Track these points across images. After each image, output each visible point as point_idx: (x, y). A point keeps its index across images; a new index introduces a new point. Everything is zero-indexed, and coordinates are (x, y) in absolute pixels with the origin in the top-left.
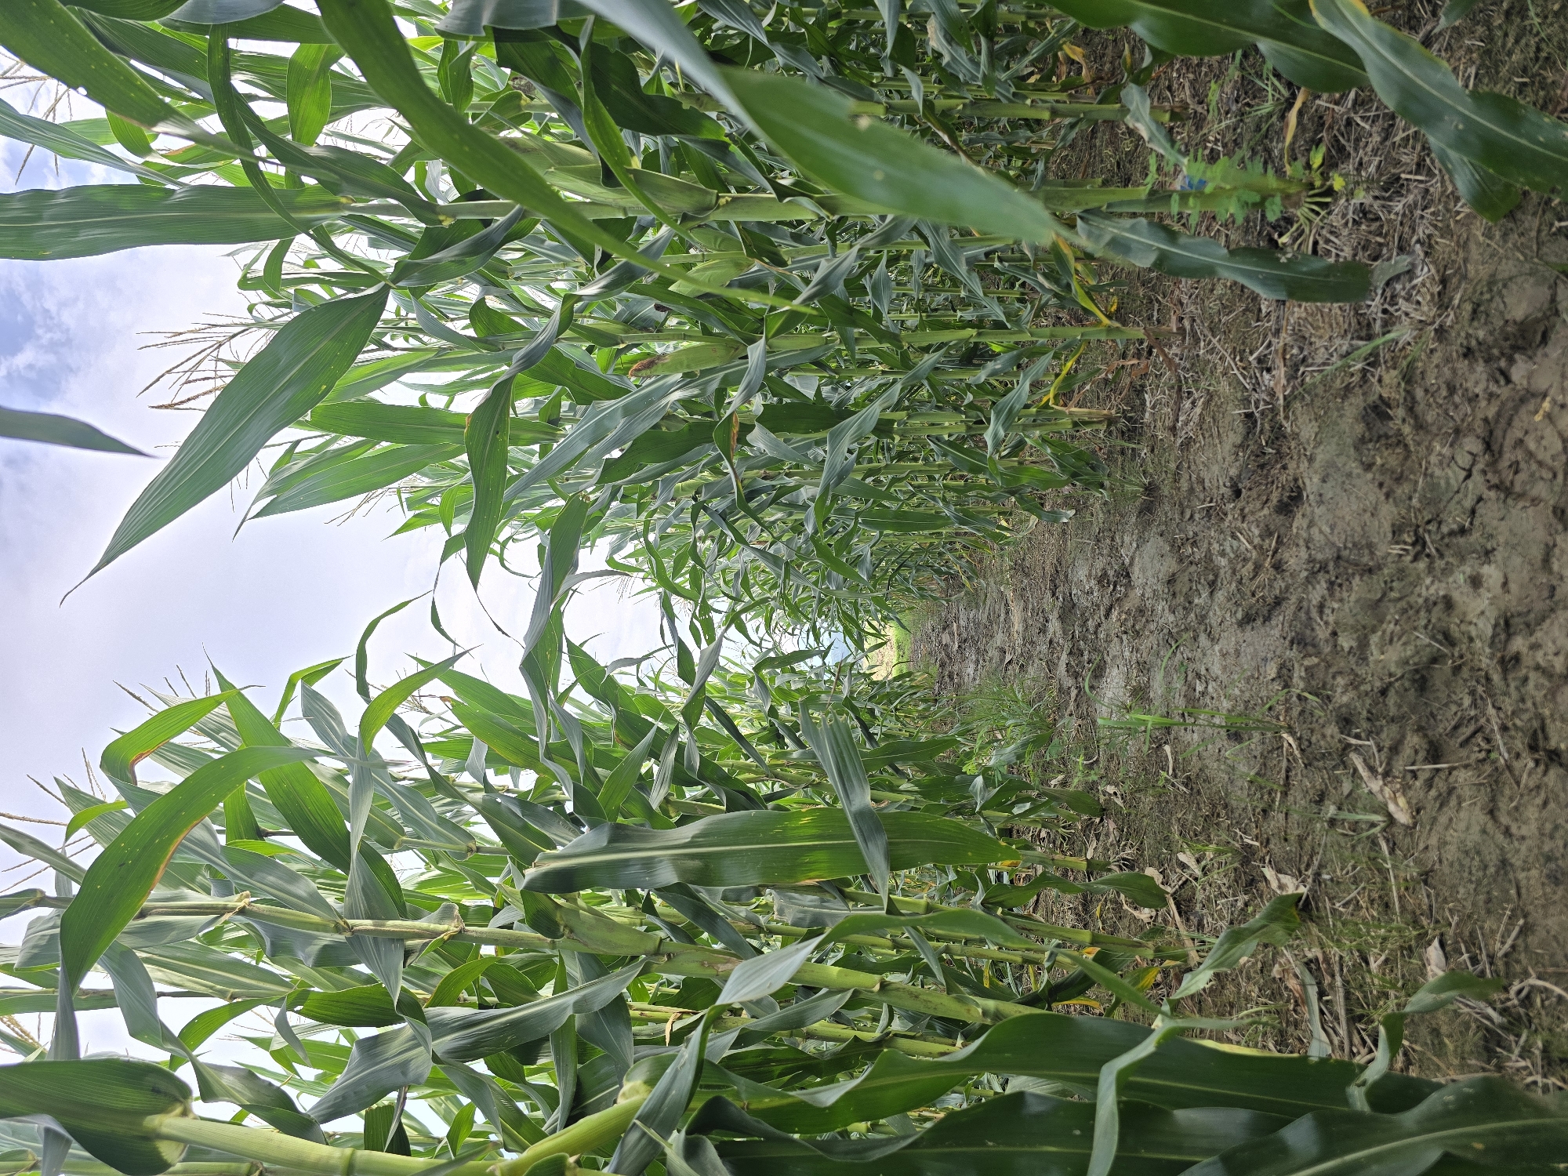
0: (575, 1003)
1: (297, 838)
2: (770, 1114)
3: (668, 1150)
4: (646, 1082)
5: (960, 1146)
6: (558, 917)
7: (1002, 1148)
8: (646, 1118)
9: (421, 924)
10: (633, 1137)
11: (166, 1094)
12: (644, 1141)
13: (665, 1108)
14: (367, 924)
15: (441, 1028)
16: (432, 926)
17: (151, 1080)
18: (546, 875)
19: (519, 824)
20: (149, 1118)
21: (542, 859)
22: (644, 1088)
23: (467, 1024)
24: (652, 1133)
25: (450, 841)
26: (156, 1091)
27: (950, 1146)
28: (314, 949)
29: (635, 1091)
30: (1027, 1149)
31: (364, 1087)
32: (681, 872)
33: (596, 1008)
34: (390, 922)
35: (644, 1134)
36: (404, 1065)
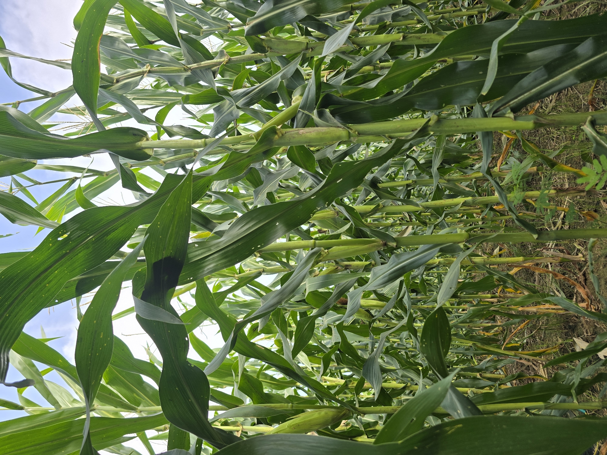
0: (281, 77)
1: (162, 41)
2: (352, 96)
3: (313, 117)
4: (300, 95)
5: (430, 89)
6: (264, 44)
7: (447, 86)
8: (303, 107)
9: (215, 60)
10: (299, 115)
11: (138, 135)
12: (304, 115)
13: (308, 103)
14: (194, 65)
15: (237, 98)
16: (218, 60)
17: (131, 131)
18: (253, 27)
19: (244, 11)
20: (137, 143)
21: (249, 21)
22: (300, 98)
23: (246, 94)
24: (306, 112)
25: (220, 26)
26: (135, 135)
27: (426, 90)
28: (182, 80)
29: (297, 99)
30: (458, 84)
31: (222, 123)
32: (308, 10)
33: (289, 76)
34: (203, 63)
35: (303, 113)
36: (231, 113)
